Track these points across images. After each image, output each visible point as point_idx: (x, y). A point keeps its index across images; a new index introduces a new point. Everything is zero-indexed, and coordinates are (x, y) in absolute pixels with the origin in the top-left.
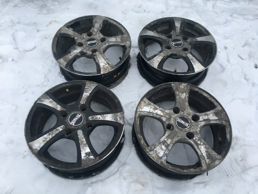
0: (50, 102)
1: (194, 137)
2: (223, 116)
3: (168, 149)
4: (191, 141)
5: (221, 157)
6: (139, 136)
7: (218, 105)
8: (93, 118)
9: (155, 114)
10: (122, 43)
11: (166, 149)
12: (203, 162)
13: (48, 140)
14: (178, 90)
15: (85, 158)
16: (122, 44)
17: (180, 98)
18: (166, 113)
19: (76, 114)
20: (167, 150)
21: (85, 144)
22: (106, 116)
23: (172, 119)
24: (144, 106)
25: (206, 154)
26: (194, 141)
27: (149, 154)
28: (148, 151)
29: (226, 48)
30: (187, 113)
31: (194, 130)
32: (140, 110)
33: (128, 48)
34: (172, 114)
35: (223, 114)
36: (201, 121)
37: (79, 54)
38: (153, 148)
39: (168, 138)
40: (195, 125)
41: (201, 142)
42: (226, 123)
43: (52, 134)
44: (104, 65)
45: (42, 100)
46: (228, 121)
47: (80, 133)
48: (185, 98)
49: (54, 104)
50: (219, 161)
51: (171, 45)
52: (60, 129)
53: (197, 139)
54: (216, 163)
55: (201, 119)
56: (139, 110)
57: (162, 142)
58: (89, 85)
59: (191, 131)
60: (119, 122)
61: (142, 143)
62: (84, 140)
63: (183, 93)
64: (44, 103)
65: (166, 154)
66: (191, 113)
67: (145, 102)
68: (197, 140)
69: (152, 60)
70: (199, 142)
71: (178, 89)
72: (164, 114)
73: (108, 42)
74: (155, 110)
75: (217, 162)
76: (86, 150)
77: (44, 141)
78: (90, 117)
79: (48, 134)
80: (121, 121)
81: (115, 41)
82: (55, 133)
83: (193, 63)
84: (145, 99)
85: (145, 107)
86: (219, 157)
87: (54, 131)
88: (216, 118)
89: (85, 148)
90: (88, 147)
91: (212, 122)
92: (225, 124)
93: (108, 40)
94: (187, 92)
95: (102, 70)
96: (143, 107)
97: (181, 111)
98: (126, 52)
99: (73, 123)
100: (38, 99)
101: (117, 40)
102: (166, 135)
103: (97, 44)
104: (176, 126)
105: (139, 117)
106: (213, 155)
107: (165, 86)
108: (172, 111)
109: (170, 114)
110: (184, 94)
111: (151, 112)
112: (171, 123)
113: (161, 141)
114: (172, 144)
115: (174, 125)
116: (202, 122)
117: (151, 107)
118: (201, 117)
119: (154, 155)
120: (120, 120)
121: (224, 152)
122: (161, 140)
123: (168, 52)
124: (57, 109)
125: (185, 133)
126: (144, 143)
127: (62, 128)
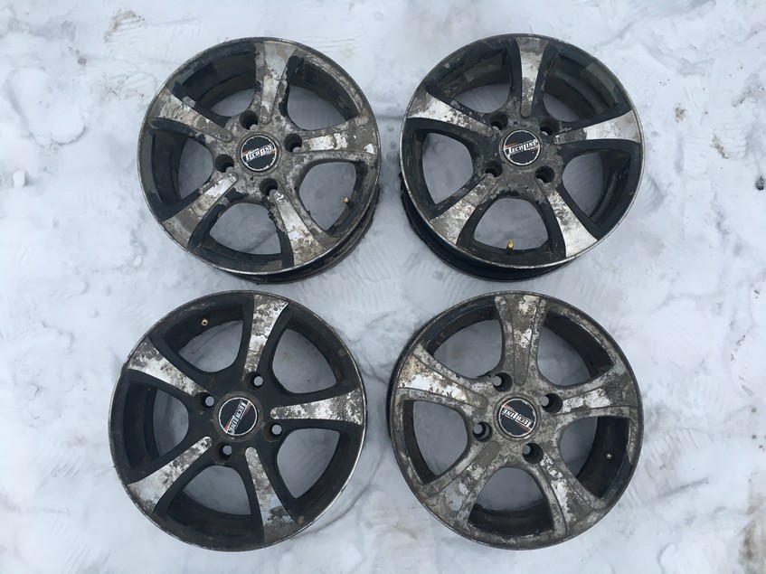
0: (162, 369)
1: (542, 458)
2: (627, 393)
3: (474, 492)
4: (534, 470)
5: (603, 503)
6: (404, 456)
7: (619, 358)
9: (445, 396)
10: (353, 152)
11: (469, 493)
12: (558, 520)
13: (175, 479)
14: (511, 321)
15: (271, 521)
16: (353, 158)
17: (514, 346)
18: (474, 392)
19: (237, 402)
21: (268, 488)
22: (316, 407)
23: (490, 408)
24: (417, 373)
25: (567, 502)
26: (541, 469)
28: (424, 495)
29: (682, 112)
30: (530, 389)
31: (543, 438)
32: (407, 385)
34: (491, 395)
35: (626, 388)
36: (567, 413)
37: (225, 201)
38: (437, 491)
39: (476, 464)
40: (549, 424)
41: (558, 470)
42: (631, 412)
43: (183, 463)
44: (302, 237)
45: (141, 360)
47: (251, 455)
48: (530, 346)
49: (176, 376)
50: (598, 514)
51: (503, 158)
52: (201, 447)
53: (549, 464)
54: (589, 521)
55: (566, 409)
56: (404, 385)
57: (460, 475)
59: (537, 440)
60: (352, 419)
61: (411, 476)
62: (264, 476)
63: (524, 329)
64: (147, 371)
65: (469, 504)
66: (540, 389)
67: (419, 359)
68: (548, 467)
69: (442, 217)
70: (553, 473)
71: (511, 316)
72: (468, 398)
73: (308, 152)
74: (445, 387)
75: (592, 518)
76: (271, 503)
77: (166, 481)
78: (274, 412)
79: (172, 463)
81: (332, 147)
82: (189, 459)
83: (562, 227)
84: (419, 350)
85: (418, 377)
86: (599, 504)
87: (186, 454)
88: (606, 402)
89: (268, 497)
90: (275, 495)
91: (594, 414)
93: (308, 146)
94: (536, 325)
95: (296, 253)
96: (414, 376)
97: (515, 383)
99: (230, 429)
100: (130, 357)
101: (335, 146)
102: (471, 455)
103: (274, 159)
104: (497, 429)
105: (403, 404)
106: (586, 502)
107: (476, 304)
108: (491, 387)
109: (485, 395)
110: (528, 333)
111: (434, 391)
112: (488, 421)
113: (458, 473)
114: (485, 478)
115: (493, 426)
116: (567, 416)
118: (565, 402)
119: (438, 506)
120: (353, 415)
121: (614, 491)
122: (457, 468)
123: (491, 189)
124: (185, 390)
125: (520, 448)
127: (206, 446)
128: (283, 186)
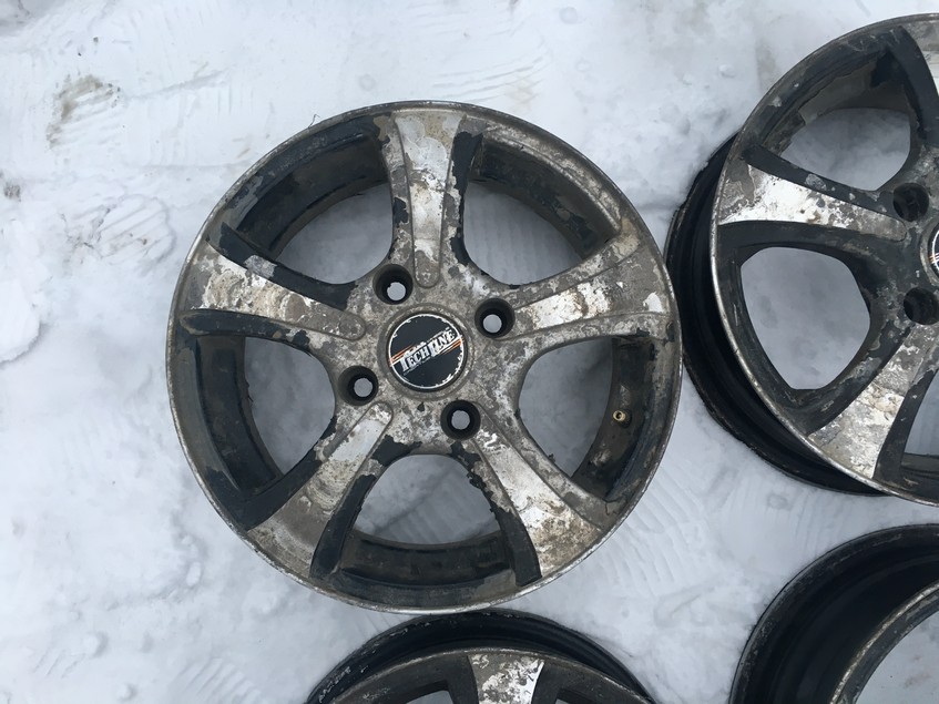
16: (623, 329)
37: (375, 470)
93: (529, 321)
95: (543, 551)
101: (585, 310)
103: (461, 359)
128: (491, 413)
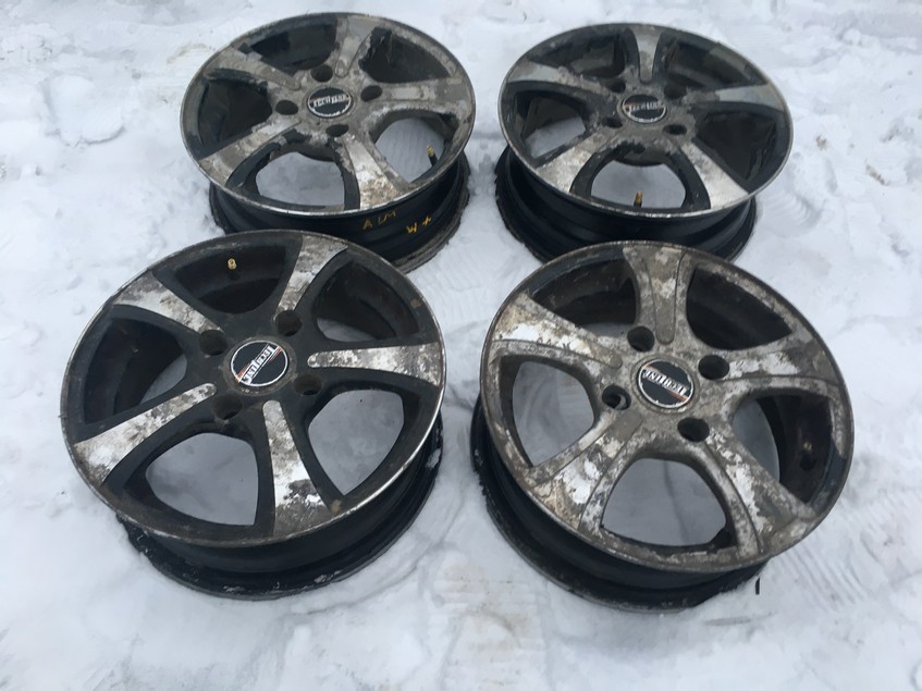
0: (162, 301)
1: (707, 434)
2: (819, 363)
3: (609, 477)
4: (697, 450)
5: (810, 510)
6: (499, 429)
7: (799, 325)
8: (324, 359)
9: (559, 349)
11: (601, 477)
12: (744, 527)
13: (149, 433)
14: (646, 270)
15: (289, 501)
16: (441, 110)
17: (654, 296)
18: (601, 346)
19: (263, 346)
20: (604, 480)
21: (290, 451)
23: (624, 370)
24: (520, 322)
25: (754, 498)
26: (708, 449)
27: (537, 495)
28: (531, 482)
29: (824, 142)
30: (680, 350)
31: (707, 412)
32: (505, 336)
33: (461, 123)
34: (626, 353)
35: (817, 358)
36: (736, 379)
37: (282, 141)
38: (551, 474)
39: (609, 436)
40: (713, 394)
41: (735, 452)
42: (829, 391)
43: (167, 412)
44: (373, 177)
45: (135, 294)
46: (838, 382)
47: (273, 413)
48: (675, 296)
49: (180, 309)
50: (805, 525)
51: (621, 116)
52: (197, 395)
53: (719, 442)
54: (793, 534)
55: (734, 371)
56: (501, 336)
57: (586, 450)
58: (313, 247)
59: (698, 414)
60: (425, 377)
61: (510, 456)
62: (288, 435)
63: (665, 279)
64: (140, 304)
65: (602, 494)
66: (695, 350)
67: (523, 307)
68: (719, 447)
69: (550, 164)
70: (727, 454)
71: (646, 265)
72: (593, 352)
73: (389, 100)
74: (560, 336)
75: (797, 530)
76: (293, 473)
77: (134, 437)
78: (312, 358)
79: (149, 412)
80: (430, 374)
82: (176, 408)
83: (703, 177)
84: (523, 299)
85: (522, 326)
86: (802, 510)
87: (175, 402)
88: (791, 369)
89: (290, 464)
90: (301, 463)
91: (776, 384)
92: (826, 394)
93: (390, 95)
94: (680, 277)
95: (364, 195)
96: (515, 325)
97: (660, 342)
98: (455, 136)
99: (248, 377)
100: (121, 291)
102: (603, 424)
103: (347, 107)
104: (638, 397)
105: (499, 360)
106: (782, 502)
107: (597, 256)
108: (625, 343)
109: (618, 352)
110: (672, 283)
111: (545, 342)
112: (622, 385)
113: (583, 448)
114: (624, 457)
115: (631, 393)
116: (738, 384)
117: (545, 327)
118: (733, 365)
119: (553, 499)
120: (427, 371)
121: (824, 495)
122: (581, 441)
123: (610, 138)
124: (190, 326)
125: (674, 422)
126: (515, 455)
127: (206, 394)
128: (355, 129)
